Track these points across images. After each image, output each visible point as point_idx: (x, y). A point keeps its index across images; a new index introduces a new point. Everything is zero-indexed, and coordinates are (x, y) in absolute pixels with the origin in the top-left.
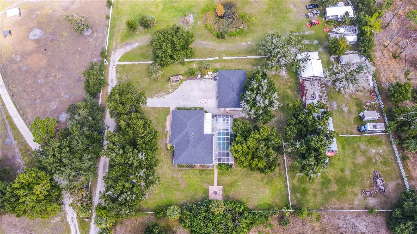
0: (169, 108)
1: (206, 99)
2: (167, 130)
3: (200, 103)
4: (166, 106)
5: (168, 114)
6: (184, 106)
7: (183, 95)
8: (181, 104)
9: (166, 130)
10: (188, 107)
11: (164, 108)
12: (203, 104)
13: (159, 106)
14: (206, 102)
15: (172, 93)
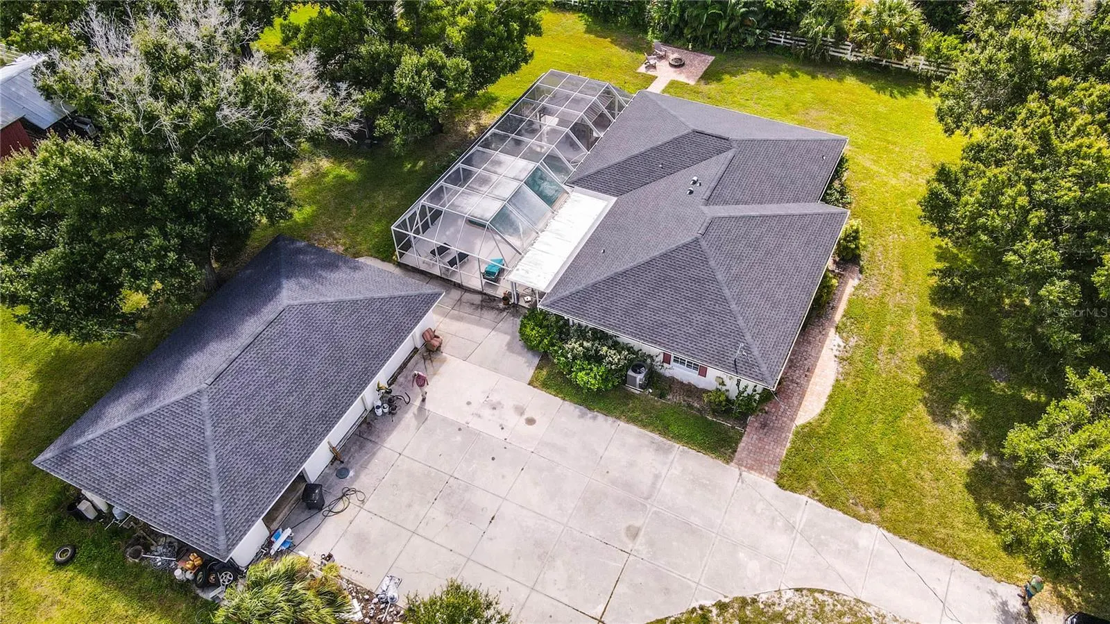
0: (791, 479)
1: (478, 434)
2: (838, 340)
3: (531, 421)
4: (805, 507)
5: (808, 434)
6: (659, 449)
7: (633, 533)
8: (676, 471)
9: (846, 341)
10: (634, 429)
11: (831, 501)
12: (520, 411)
13: (871, 536)
14: (487, 412)
15: (722, 607)
